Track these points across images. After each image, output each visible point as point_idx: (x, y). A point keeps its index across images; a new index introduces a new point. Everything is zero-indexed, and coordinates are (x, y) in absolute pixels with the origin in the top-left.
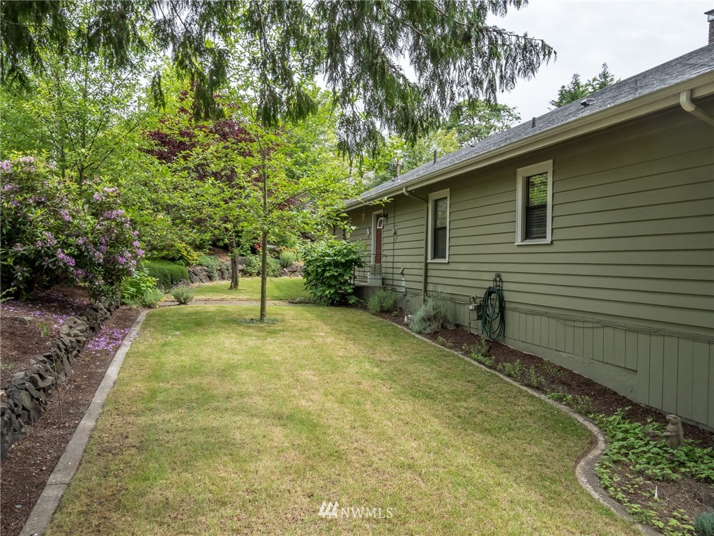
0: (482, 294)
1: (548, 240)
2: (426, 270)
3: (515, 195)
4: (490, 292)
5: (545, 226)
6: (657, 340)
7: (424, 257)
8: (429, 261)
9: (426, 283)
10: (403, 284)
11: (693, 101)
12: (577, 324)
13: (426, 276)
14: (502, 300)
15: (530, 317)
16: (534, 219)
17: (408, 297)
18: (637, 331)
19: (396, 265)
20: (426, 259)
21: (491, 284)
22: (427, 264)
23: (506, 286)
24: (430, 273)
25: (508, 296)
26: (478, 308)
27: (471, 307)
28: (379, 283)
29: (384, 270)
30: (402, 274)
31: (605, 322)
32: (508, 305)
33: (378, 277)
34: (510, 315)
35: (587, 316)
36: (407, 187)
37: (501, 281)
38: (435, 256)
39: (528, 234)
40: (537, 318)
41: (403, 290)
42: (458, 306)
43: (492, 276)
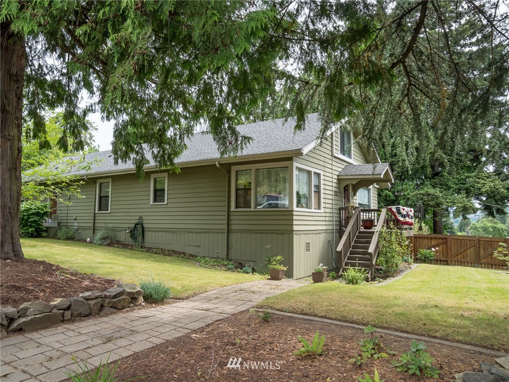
0: (133, 226)
1: (166, 203)
2: (95, 216)
3: (150, 184)
4: (136, 224)
5: (164, 197)
6: (207, 235)
7: (93, 210)
8: (96, 212)
9: (94, 223)
10: (76, 224)
11: (219, 164)
12: (178, 233)
13: (94, 220)
14: (143, 228)
15: (157, 233)
16: (158, 194)
17: (79, 231)
18: (200, 233)
19: (69, 215)
20: (95, 211)
21: (137, 221)
22: (95, 214)
23: (144, 222)
24: (96, 218)
25: (145, 226)
26: (131, 232)
27: (127, 231)
28: (56, 225)
29: (59, 218)
30: (75, 219)
31: (189, 231)
32: (145, 229)
33: (56, 221)
34: (147, 234)
35: (182, 230)
36: (87, 176)
37: (142, 219)
38: (100, 209)
39: (155, 201)
40: (160, 233)
41: (76, 228)
42: (116, 233)
43: (138, 218)
